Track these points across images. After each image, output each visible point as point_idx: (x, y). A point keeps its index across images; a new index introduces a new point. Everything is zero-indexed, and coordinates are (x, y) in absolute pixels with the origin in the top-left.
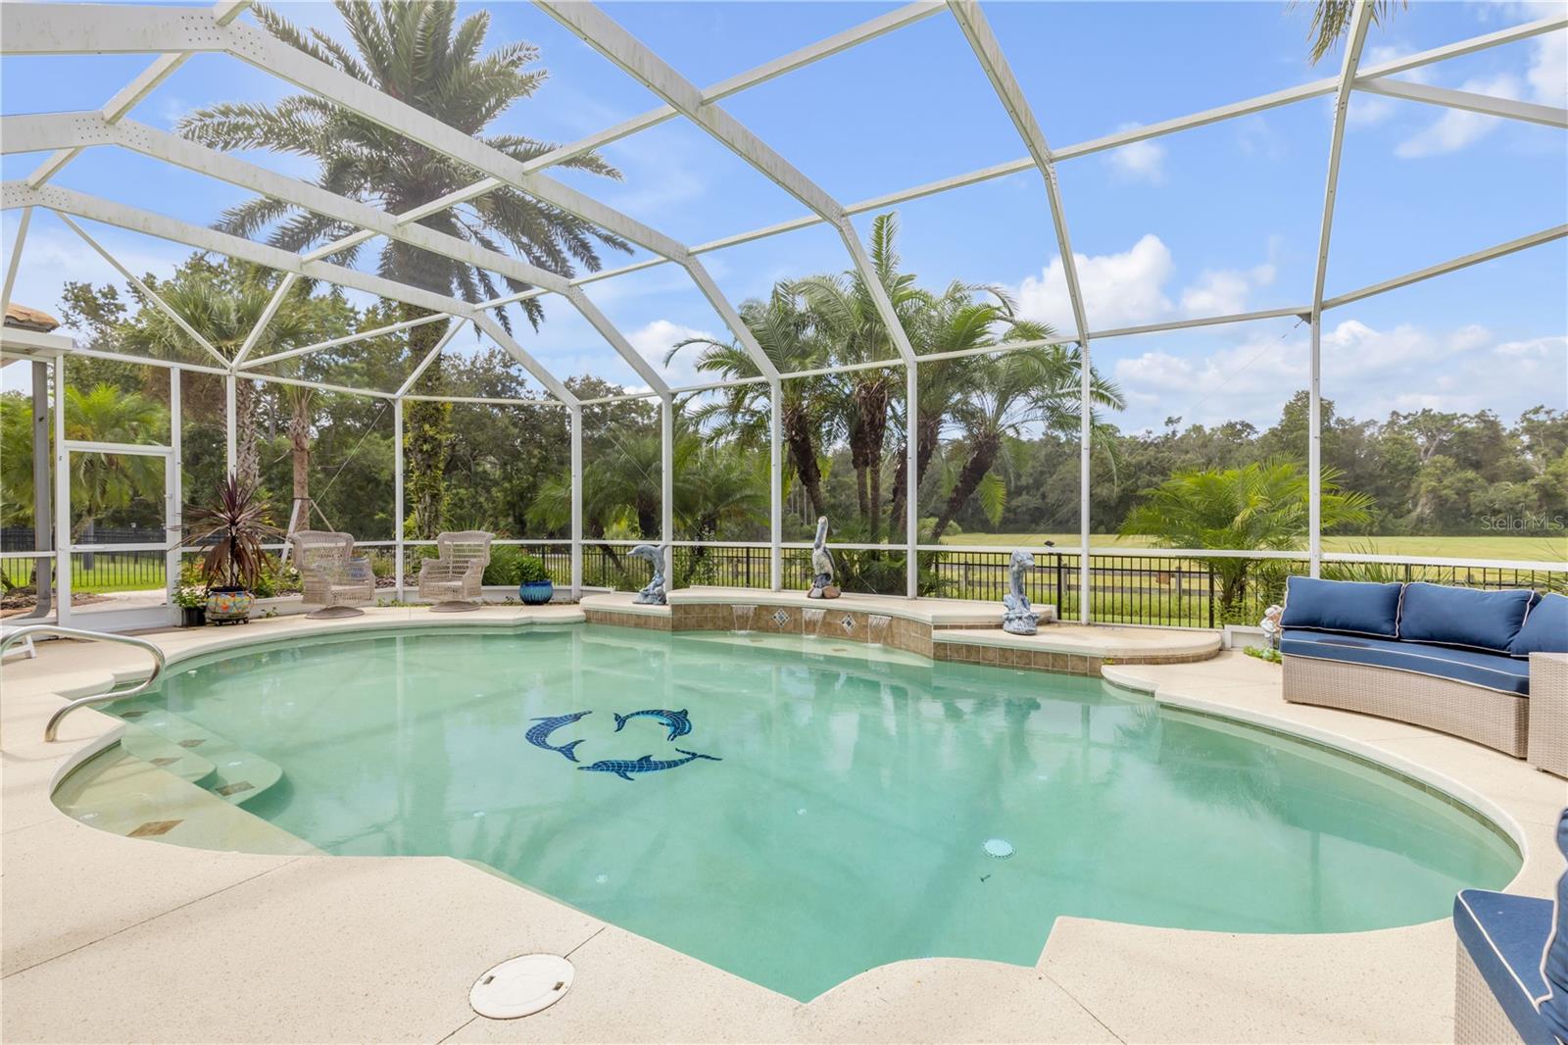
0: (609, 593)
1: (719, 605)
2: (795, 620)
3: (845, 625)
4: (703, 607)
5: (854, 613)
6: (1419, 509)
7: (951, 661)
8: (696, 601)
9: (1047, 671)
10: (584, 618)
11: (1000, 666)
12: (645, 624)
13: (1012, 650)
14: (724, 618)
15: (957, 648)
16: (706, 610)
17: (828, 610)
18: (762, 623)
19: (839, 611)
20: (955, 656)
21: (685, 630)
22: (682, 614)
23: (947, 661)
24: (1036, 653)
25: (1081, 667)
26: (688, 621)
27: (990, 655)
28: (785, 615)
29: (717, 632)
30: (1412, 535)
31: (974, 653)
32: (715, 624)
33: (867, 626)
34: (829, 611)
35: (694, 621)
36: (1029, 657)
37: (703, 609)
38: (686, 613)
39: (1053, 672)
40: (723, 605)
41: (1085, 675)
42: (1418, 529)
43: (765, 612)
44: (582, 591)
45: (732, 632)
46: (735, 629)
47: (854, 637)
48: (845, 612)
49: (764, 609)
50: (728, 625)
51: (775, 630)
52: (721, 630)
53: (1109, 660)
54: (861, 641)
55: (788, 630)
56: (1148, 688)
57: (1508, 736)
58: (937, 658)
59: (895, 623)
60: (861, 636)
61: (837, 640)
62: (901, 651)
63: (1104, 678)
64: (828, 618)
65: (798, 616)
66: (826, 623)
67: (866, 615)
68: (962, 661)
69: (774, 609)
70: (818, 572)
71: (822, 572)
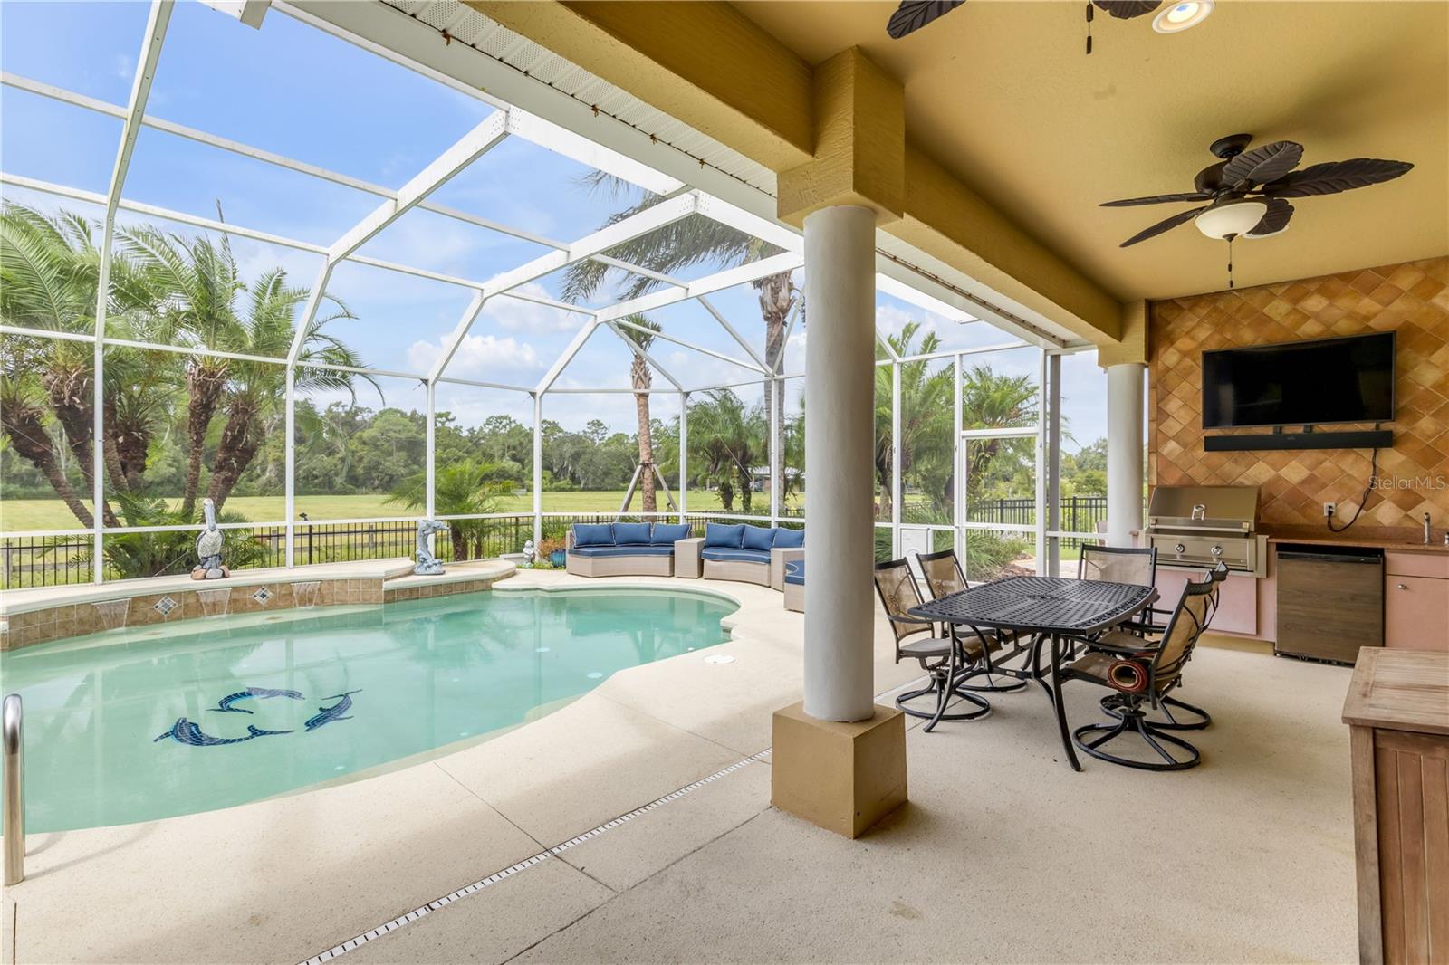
1: (73, 606)
2: (186, 605)
3: (258, 598)
4: (48, 612)
5: (271, 586)
7: (398, 601)
8: (38, 607)
11: (433, 597)
13: (441, 585)
14: (81, 621)
15: (402, 591)
16: (55, 615)
17: (233, 588)
18: (139, 616)
19: (249, 587)
20: (401, 598)
21: (24, 646)
22: (20, 626)
23: (394, 602)
24: (456, 584)
25: (483, 586)
26: (29, 633)
27: (426, 591)
28: (172, 603)
29: (71, 639)
32: (67, 630)
33: (291, 594)
34: (235, 589)
35: (38, 631)
36: (451, 587)
37: (49, 615)
38: (27, 623)
40: (80, 605)
41: (484, 590)
43: (142, 604)
45: (101, 633)
46: (103, 629)
47: (271, 607)
48: (259, 586)
49: (136, 601)
50: (87, 628)
51: (159, 620)
52: (77, 635)
53: (495, 580)
54: (281, 609)
55: (177, 615)
56: (532, 587)
57: (667, 571)
58: (386, 602)
59: (325, 586)
60: (281, 604)
61: (248, 614)
62: (336, 607)
63: (496, 589)
64: (235, 596)
65: (191, 600)
66: (233, 602)
67: (287, 585)
68: (407, 600)
69: (155, 598)
70: (210, 554)
71: (215, 553)
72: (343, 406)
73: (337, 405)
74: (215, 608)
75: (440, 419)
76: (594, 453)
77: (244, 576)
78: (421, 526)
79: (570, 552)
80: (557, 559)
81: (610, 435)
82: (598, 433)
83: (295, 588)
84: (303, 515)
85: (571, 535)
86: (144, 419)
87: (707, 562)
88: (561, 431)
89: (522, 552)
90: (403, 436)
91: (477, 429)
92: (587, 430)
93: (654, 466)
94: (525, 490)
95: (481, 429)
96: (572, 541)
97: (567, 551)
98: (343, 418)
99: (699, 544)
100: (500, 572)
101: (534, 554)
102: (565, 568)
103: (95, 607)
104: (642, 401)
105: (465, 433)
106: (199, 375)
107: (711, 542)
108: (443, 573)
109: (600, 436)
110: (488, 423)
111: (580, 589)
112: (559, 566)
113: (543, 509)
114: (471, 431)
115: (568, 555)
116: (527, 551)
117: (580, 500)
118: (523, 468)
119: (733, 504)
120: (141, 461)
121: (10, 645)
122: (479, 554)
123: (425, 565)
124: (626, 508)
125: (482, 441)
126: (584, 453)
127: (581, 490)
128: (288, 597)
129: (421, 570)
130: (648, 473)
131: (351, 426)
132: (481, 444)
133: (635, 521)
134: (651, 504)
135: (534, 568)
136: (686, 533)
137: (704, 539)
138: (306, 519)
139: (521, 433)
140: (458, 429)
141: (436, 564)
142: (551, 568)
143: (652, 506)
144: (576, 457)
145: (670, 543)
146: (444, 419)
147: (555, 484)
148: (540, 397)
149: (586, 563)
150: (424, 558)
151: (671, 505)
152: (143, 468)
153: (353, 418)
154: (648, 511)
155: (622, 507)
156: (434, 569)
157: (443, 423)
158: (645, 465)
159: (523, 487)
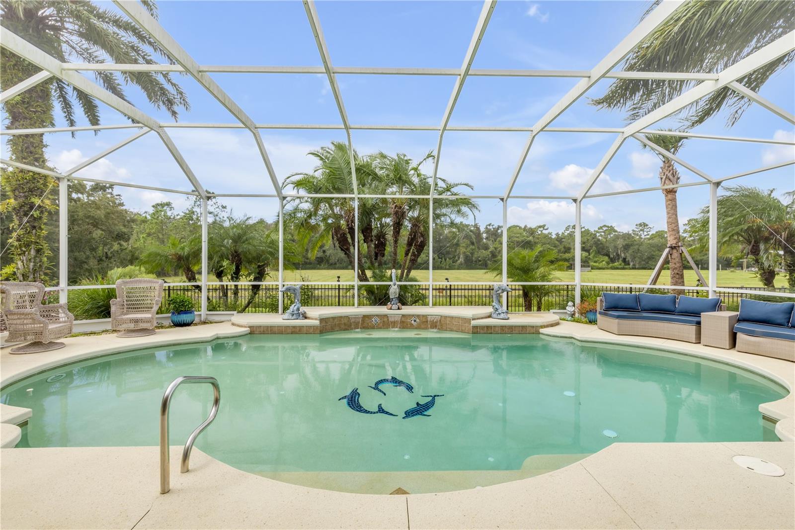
0: (233, 314)
1: (342, 317)
2: (384, 321)
3: (413, 322)
4: (334, 318)
5: (418, 316)
6: (460, 260)
7: (480, 333)
8: (330, 316)
9: (519, 333)
10: (249, 332)
11: (501, 333)
12: (299, 331)
13: (506, 326)
14: (345, 324)
15: (482, 327)
16: (336, 320)
18: (365, 325)
19: (409, 316)
20: (481, 331)
21: (325, 332)
22: (324, 324)
23: (477, 333)
24: (515, 326)
25: (533, 330)
26: (327, 327)
27: (496, 329)
28: (378, 320)
29: (341, 332)
30: (458, 269)
31: (489, 329)
32: (340, 327)
33: (427, 322)
34: (403, 316)
35: (330, 326)
36: (512, 328)
37: (334, 320)
38: (326, 322)
39: (521, 333)
40: (344, 317)
41: (534, 333)
42: (459, 268)
43: (367, 319)
44: (207, 314)
45: (351, 331)
46: (352, 329)
47: (418, 328)
48: (413, 316)
49: (366, 317)
50: (347, 327)
51: (373, 328)
52: (344, 330)
53: (542, 327)
54: (423, 329)
55: (380, 326)
56: (568, 336)
57: (693, 337)
58: (473, 333)
59: (443, 319)
60: (423, 326)
61: (408, 330)
62: (448, 332)
63: (542, 334)
64: (403, 319)
65: (386, 319)
66: (402, 322)
67: (425, 316)
68: (485, 333)
69: (372, 317)
70: (394, 297)
71: (396, 297)
72: (492, 226)
73: (490, 225)
74: (394, 324)
75: (539, 229)
76: (641, 244)
77: (407, 310)
78: (496, 288)
79: (600, 313)
80: (592, 317)
81: (653, 232)
82: (644, 231)
83: (429, 319)
84: (447, 279)
85: (601, 300)
86: (386, 232)
87: (740, 336)
88: (616, 231)
89: (565, 309)
90: (520, 239)
91: (560, 233)
92: (635, 229)
93: (682, 248)
94: (590, 268)
95: (563, 233)
96: (601, 306)
97: (598, 312)
98: (492, 231)
99: (730, 318)
100: (546, 322)
101: (574, 311)
102: (597, 324)
103: (349, 318)
104: (670, 196)
105: (554, 236)
106: (395, 208)
107: (745, 316)
108: (508, 319)
109: (645, 233)
110: (567, 229)
111: (606, 343)
112: (592, 322)
113: (583, 281)
114: (557, 234)
115: (598, 315)
116: (570, 309)
117: (628, 275)
118: (589, 255)
119: (774, 281)
120: (383, 252)
121: (320, 331)
122: (539, 309)
123: (497, 312)
124: (655, 281)
125: (563, 240)
126: (632, 245)
127: (630, 269)
128: (426, 323)
129: (494, 316)
130: (675, 254)
131: (496, 236)
132: (563, 241)
133: (662, 293)
134: (679, 278)
135: (574, 321)
136: (716, 306)
137: (738, 313)
138: (448, 281)
139: (588, 234)
140: (550, 234)
141: (503, 313)
142: (586, 323)
143: (680, 281)
144: (626, 247)
145: (697, 314)
146: (542, 229)
147: (611, 265)
148: (580, 202)
149: (612, 323)
150: (496, 308)
151: (701, 282)
152: (383, 255)
153: (497, 231)
154: (675, 285)
155: (650, 281)
156: (502, 316)
157: (541, 231)
158: (672, 248)
159: (589, 266)
